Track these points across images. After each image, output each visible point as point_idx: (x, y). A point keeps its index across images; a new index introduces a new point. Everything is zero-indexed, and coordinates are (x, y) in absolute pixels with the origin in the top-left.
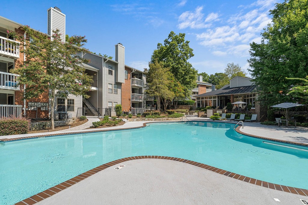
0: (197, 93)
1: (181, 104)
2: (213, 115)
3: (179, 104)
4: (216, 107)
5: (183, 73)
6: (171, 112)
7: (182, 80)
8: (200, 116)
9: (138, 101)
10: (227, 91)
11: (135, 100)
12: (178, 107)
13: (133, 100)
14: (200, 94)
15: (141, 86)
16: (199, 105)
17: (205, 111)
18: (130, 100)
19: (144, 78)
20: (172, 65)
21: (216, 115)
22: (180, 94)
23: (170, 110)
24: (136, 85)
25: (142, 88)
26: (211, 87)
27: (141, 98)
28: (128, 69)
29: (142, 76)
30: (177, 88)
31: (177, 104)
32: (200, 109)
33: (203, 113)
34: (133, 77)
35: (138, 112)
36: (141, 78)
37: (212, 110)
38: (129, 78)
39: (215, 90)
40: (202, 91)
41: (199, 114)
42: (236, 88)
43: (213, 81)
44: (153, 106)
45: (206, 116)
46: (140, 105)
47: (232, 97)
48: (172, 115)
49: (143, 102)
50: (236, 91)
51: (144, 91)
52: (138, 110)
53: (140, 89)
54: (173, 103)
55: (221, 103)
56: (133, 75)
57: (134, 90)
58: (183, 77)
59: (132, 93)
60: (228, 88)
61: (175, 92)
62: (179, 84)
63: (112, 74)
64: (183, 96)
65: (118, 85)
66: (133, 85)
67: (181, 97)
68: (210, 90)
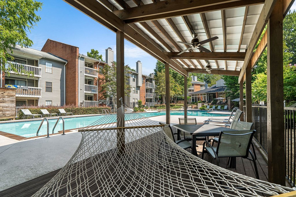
0: (193, 91)
1: (180, 100)
2: (202, 107)
3: (178, 100)
4: (205, 101)
5: (181, 77)
6: (173, 105)
7: (180, 82)
8: (193, 107)
9: (150, 98)
10: (214, 89)
11: (148, 97)
12: (177, 102)
13: (147, 97)
14: (195, 91)
15: (152, 88)
16: (193, 100)
17: (197, 104)
18: (145, 97)
19: (154, 82)
20: (172, 72)
21: (204, 107)
22: (179, 92)
23: (172, 104)
24: (149, 87)
25: (152, 89)
26: (204, 85)
27: (152, 96)
28: (144, 77)
29: (152, 81)
30: (176, 88)
31: (176, 100)
32: (194, 103)
33: (195, 106)
34: (146, 82)
35: (150, 105)
36: (151, 82)
37: (201, 104)
38: (144, 83)
39: (208, 88)
40: (197, 89)
41: (192, 107)
42: (220, 87)
43: (208, 78)
44: (159, 101)
45: (197, 108)
46: (151, 100)
47: (217, 94)
48: (173, 107)
49: (153, 98)
50: (220, 90)
51: (153, 91)
52: (150, 104)
53: (151, 90)
54: (173, 99)
55: (210, 98)
56: (147, 80)
57: (147, 90)
58: (181, 79)
59: (146, 92)
60: (215, 87)
61: (175, 91)
62: (178, 86)
63: (134, 81)
64: (181, 93)
65: (138, 87)
66: (147, 87)
67: (179, 94)
68: (203, 88)
